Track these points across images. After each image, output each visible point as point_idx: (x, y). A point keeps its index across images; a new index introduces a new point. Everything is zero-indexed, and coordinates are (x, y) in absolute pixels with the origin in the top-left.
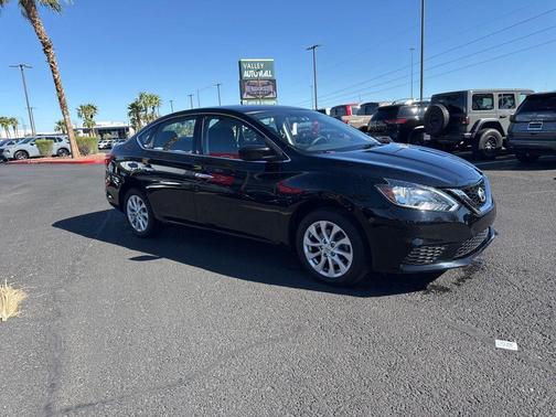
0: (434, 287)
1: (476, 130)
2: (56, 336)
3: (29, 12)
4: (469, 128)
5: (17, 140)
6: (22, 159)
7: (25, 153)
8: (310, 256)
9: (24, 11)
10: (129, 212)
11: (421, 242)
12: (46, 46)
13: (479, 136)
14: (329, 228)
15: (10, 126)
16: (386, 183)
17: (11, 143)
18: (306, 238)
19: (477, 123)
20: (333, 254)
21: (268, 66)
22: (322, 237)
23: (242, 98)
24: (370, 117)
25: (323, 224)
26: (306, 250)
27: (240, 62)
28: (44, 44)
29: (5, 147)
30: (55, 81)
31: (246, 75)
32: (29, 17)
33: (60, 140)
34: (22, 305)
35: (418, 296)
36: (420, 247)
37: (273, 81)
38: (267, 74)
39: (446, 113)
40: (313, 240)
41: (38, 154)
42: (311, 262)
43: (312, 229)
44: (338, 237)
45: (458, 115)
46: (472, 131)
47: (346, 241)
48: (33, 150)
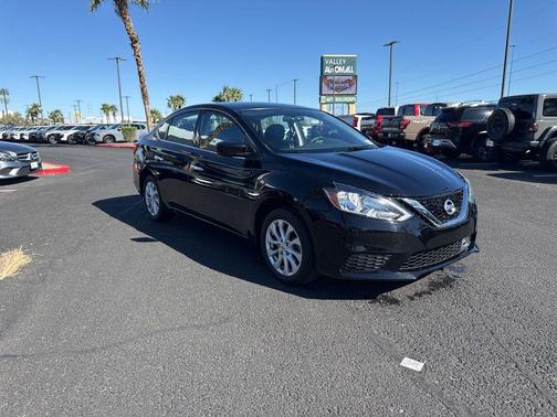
0: (386, 297)
1: (545, 139)
2: (28, 297)
3: (121, 9)
4: (537, 135)
5: (108, 125)
6: (109, 143)
7: (112, 137)
8: (270, 252)
9: (117, 8)
10: (147, 197)
11: (363, 249)
12: (134, 41)
13: (547, 145)
14: (285, 227)
15: (111, 113)
16: (334, 186)
17: (103, 128)
18: (268, 235)
19: (547, 130)
20: (288, 254)
21: (350, 62)
22: (280, 236)
23: (321, 94)
24: (433, 118)
25: (281, 222)
26: (268, 247)
27: (322, 58)
28: (132, 39)
29: (97, 131)
30: (139, 73)
31: (328, 70)
32: (121, 14)
33: (143, 128)
34: (22, 268)
35: (362, 304)
36: (359, 253)
37: (355, 77)
38: (348, 70)
39: (512, 118)
40: (274, 238)
41: (122, 139)
42: (271, 258)
43: (272, 227)
44: (292, 236)
45: (527, 121)
46: (540, 139)
47: (297, 241)
48: (119, 136)
